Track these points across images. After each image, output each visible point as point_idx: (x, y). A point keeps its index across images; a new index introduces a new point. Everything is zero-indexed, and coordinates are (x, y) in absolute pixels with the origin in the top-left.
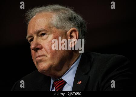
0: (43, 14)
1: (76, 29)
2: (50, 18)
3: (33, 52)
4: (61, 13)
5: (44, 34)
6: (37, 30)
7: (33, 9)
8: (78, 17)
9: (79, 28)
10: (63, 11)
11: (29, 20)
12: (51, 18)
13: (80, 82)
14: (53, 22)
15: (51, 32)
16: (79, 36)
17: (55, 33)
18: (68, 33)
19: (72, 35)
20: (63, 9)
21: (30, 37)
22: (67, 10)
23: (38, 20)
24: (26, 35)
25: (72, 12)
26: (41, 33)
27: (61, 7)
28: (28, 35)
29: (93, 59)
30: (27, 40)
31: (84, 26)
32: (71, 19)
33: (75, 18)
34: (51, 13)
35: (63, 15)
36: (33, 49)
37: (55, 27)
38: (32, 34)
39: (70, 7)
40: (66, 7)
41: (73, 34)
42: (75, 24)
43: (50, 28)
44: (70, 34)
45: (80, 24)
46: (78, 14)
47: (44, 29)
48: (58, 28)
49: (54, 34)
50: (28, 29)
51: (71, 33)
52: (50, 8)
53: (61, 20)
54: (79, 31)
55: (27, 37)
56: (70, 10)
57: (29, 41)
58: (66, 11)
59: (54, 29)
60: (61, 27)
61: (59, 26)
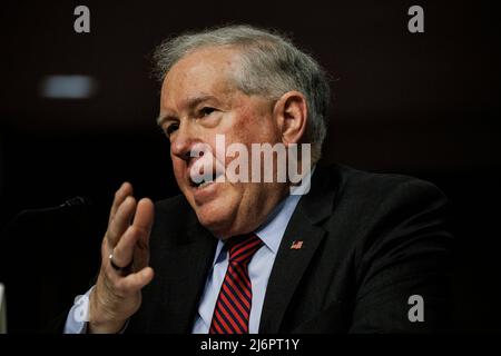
0: (207, 52)
1: (300, 94)
2: (226, 64)
3: (177, 161)
4: (257, 50)
5: (209, 111)
6: (191, 97)
7: (178, 39)
8: (306, 61)
9: (308, 90)
10: (262, 43)
11: (166, 72)
12: (229, 63)
13: (299, 245)
14: (235, 74)
15: (230, 105)
16: (308, 113)
17: (240, 106)
18: (279, 105)
19: (289, 111)
20: (264, 38)
21: (169, 118)
22: (273, 41)
23: (193, 70)
24: (158, 113)
25: (289, 45)
26: (200, 107)
27: (257, 32)
28: (163, 114)
29: (344, 181)
30: (159, 128)
31: (323, 87)
32: (284, 67)
33: (297, 63)
34: (229, 48)
35: (265, 55)
36: (178, 155)
37: (240, 89)
38: (175, 112)
39: (281, 34)
40: (272, 32)
41: (293, 109)
42: (297, 80)
43: (226, 91)
44: (282, 108)
45: (310, 79)
46: (305, 52)
47: (211, 94)
48: (248, 92)
49: (239, 109)
50: (163, 96)
51: (287, 105)
52: (225, 35)
53: (257, 69)
54: (309, 100)
55: (160, 119)
56: (281, 40)
57: (165, 131)
58: (270, 44)
59: (238, 95)
60: (259, 90)
61: (252, 86)
